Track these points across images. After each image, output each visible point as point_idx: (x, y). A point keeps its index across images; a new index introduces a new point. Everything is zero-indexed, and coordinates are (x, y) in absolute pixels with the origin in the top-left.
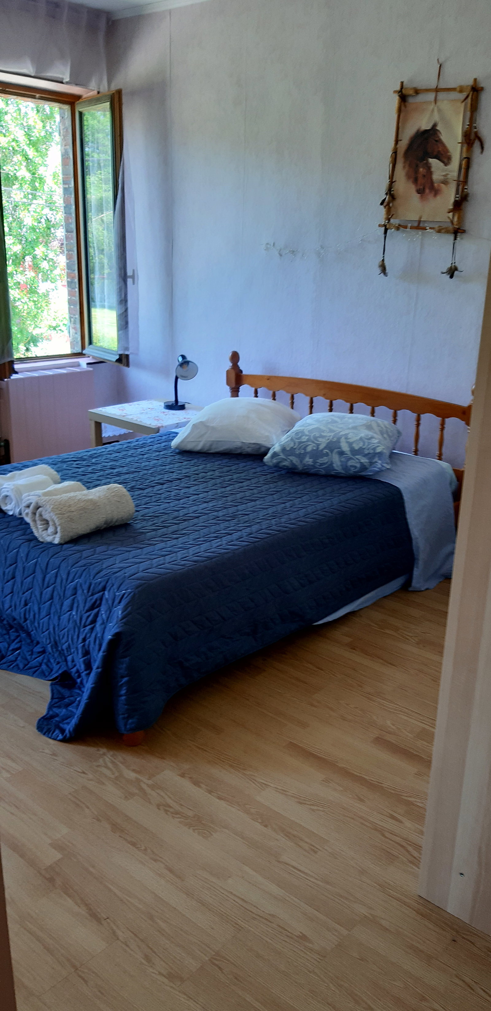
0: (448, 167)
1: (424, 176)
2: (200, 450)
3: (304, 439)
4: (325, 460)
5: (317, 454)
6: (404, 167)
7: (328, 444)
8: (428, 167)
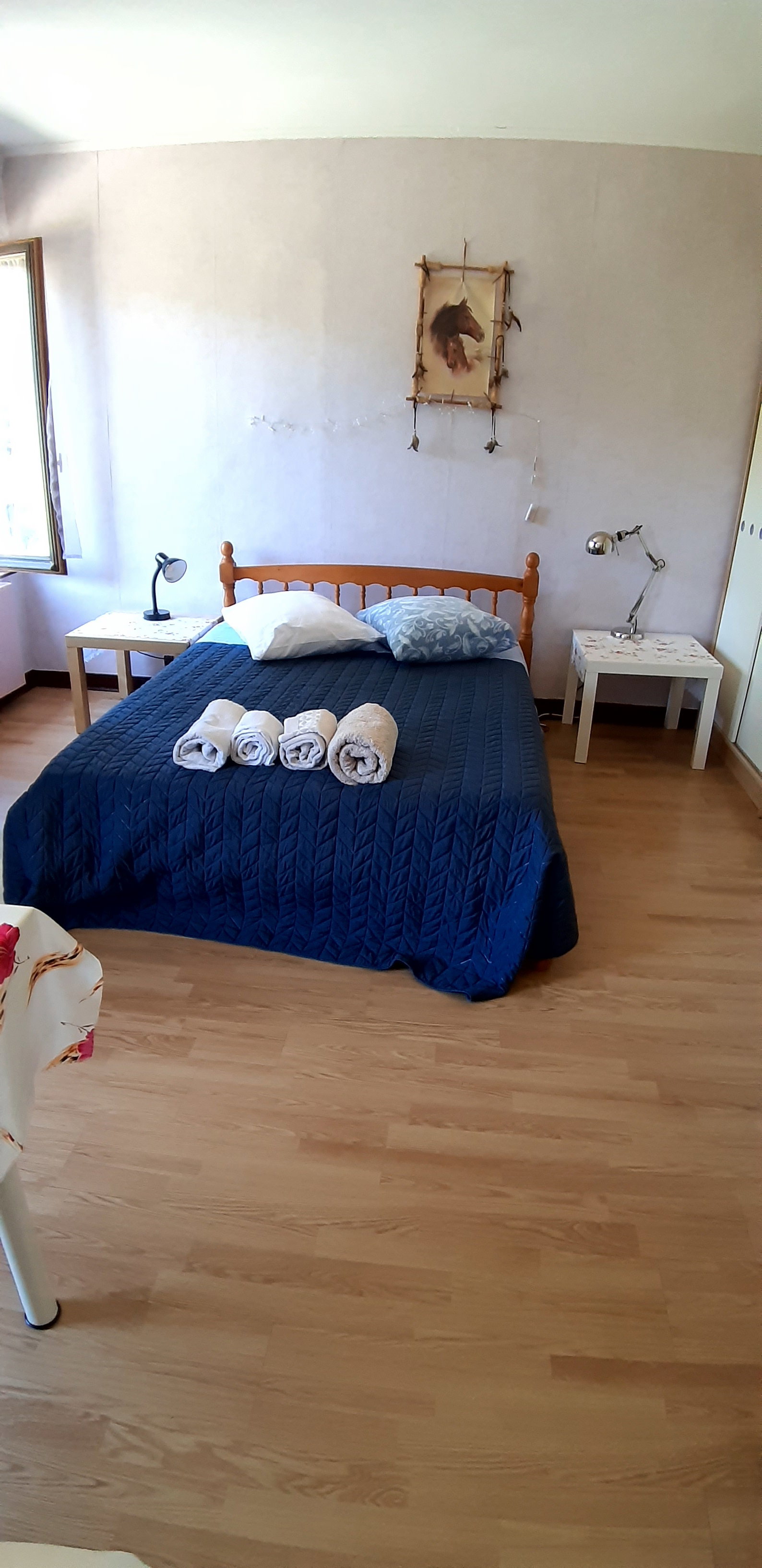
0: (481, 344)
1: (455, 351)
2: (287, 656)
3: (430, 626)
4: (456, 645)
5: (446, 641)
6: (432, 340)
7: (457, 628)
8: (460, 343)
